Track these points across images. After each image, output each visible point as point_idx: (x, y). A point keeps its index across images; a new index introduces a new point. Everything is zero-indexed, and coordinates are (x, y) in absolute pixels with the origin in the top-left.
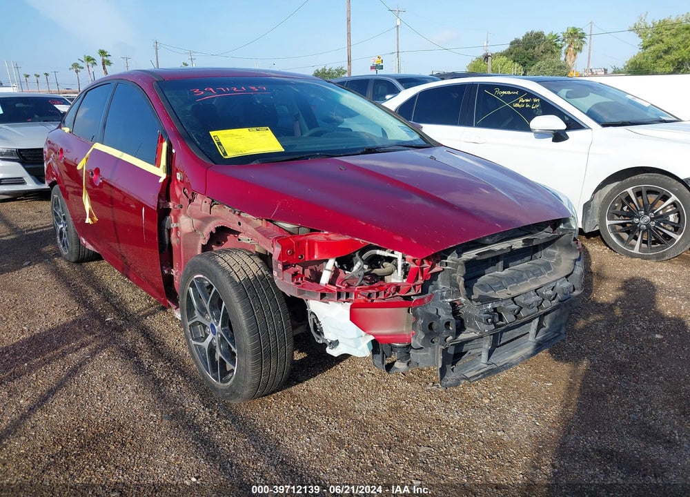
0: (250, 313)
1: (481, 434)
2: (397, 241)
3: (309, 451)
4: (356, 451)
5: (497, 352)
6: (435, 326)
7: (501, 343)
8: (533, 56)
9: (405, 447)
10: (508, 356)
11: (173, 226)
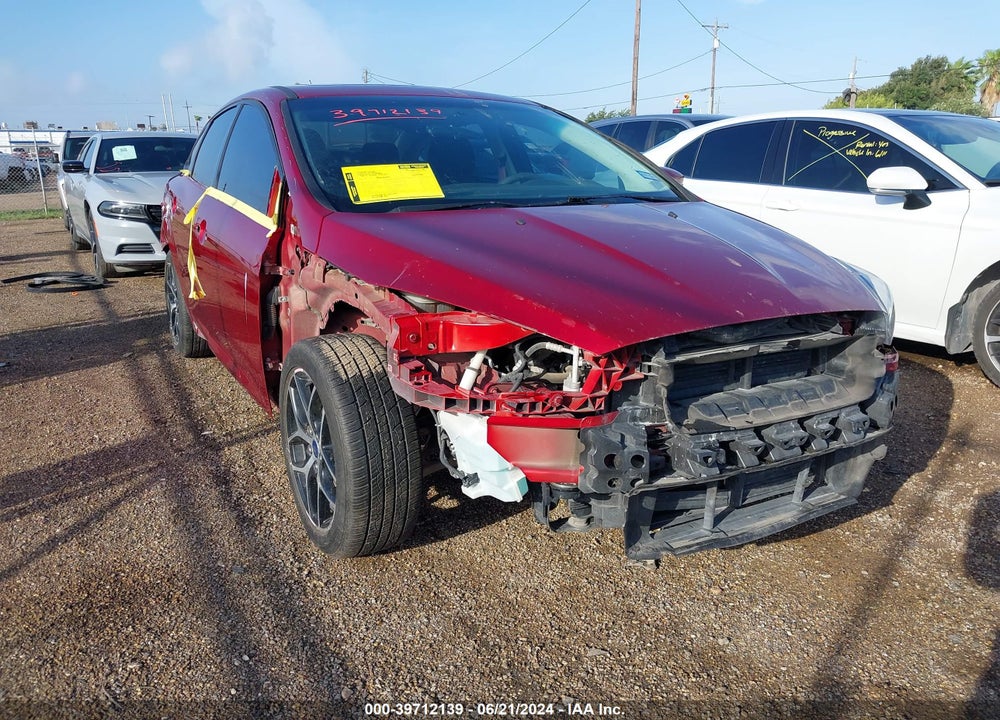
0: (357, 427)
1: (691, 640)
2: (567, 326)
3: (421, 637)
4: (491, 643)
5: (734, 515)
6: (617, 461)
7: (746, 502)
8: (927, 96)
9: (567, 646)
10: (749, 522)
11: (282, 300)
